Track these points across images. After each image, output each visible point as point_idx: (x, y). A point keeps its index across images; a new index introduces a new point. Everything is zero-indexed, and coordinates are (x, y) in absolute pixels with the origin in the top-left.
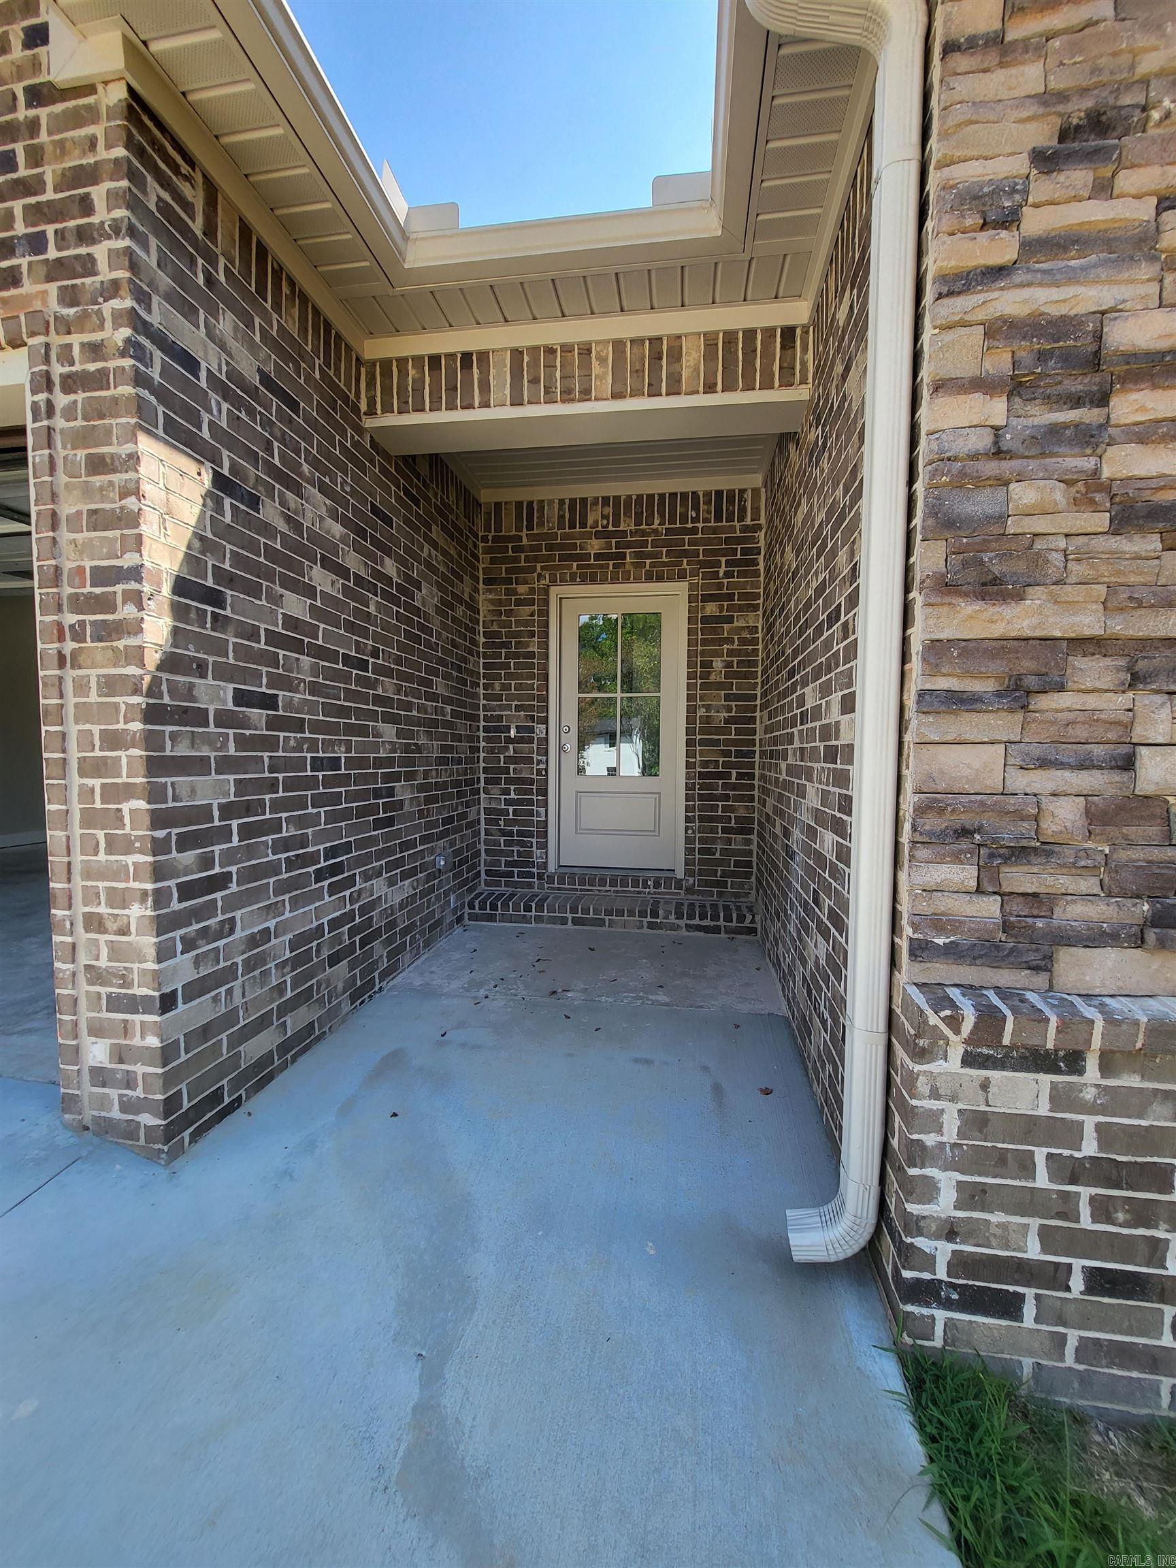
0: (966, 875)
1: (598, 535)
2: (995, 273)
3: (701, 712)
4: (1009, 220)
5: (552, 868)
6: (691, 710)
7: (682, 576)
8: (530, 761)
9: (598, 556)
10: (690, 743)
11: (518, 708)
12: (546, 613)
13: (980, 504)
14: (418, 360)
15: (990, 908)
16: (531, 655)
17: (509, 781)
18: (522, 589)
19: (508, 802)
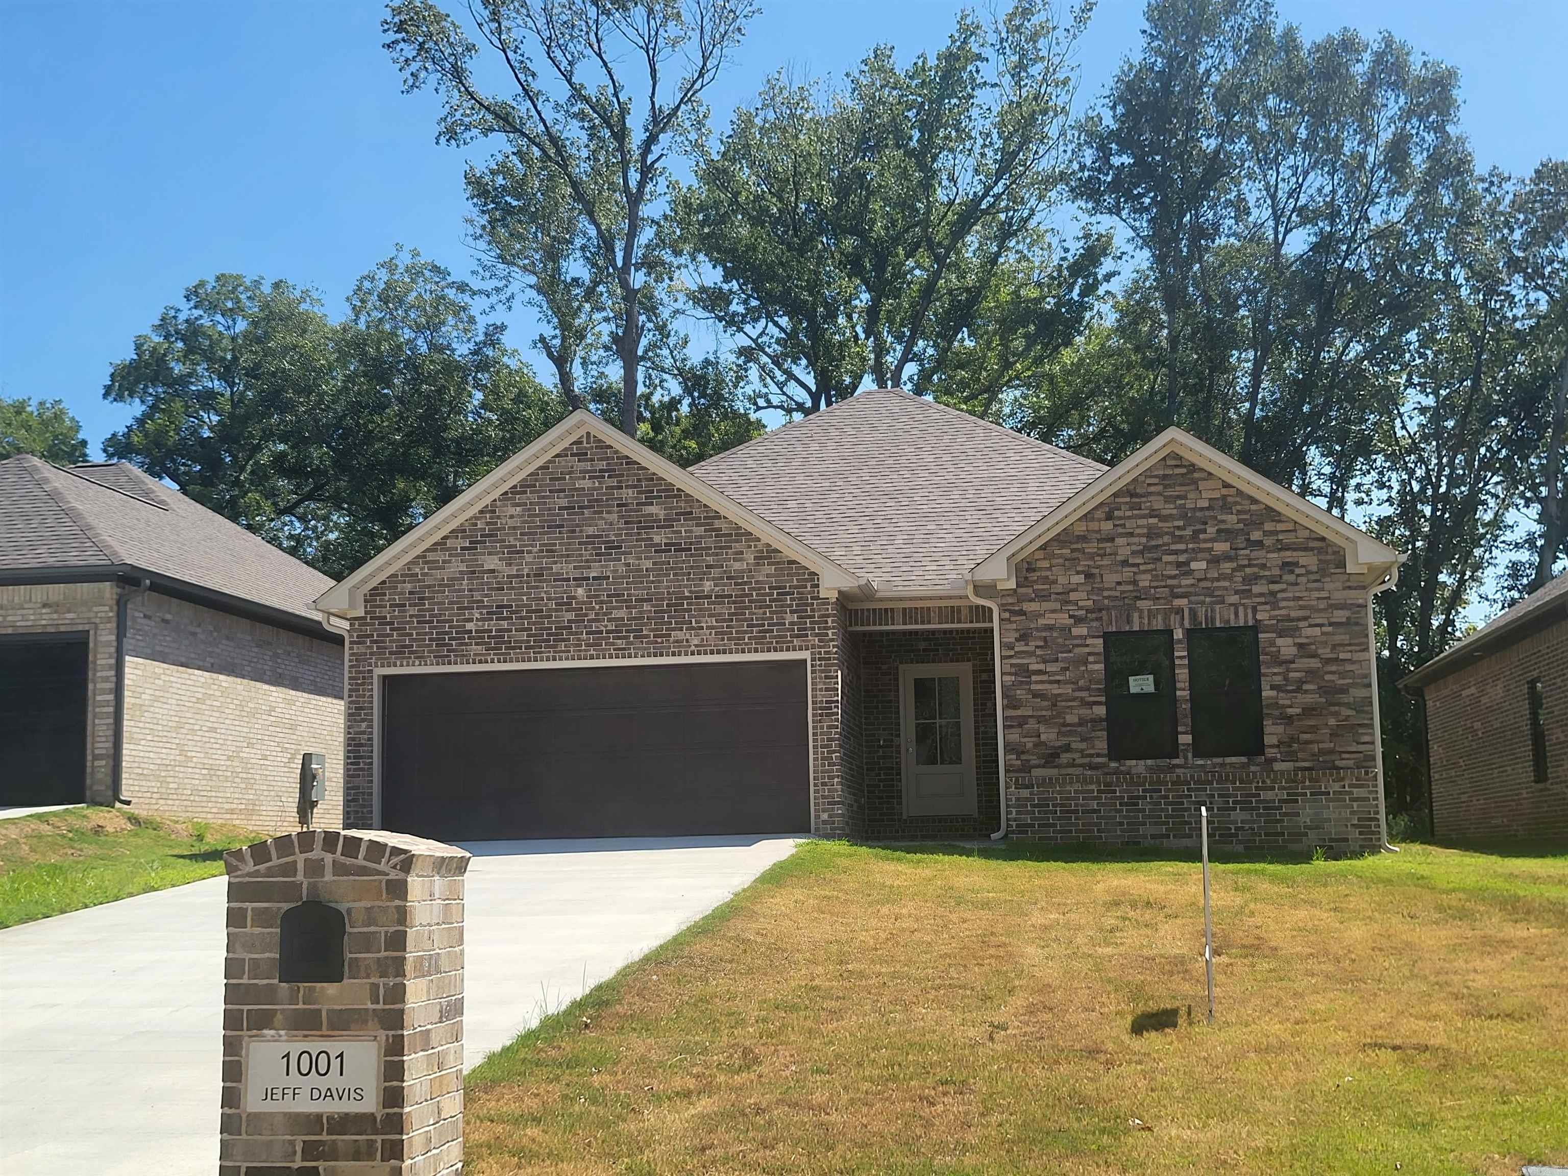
0: (1014, 757)
1: (924, 640)
2: (1011, 657)
3: (982, 729)
4: (1013, 648)
5: (904, 817)
6: (976, 728)
7: (969, 660)
8: (891, 757)
9: (924, 650)
10: (977, 745)
11: (884, 730)
12: (897, 679)
13: (1012, 693)
14: (868, 610)
15: (1019, 762)
16: (890, 701)
17: (880, 769)
18: (884, 667)
19: (880, 780)
